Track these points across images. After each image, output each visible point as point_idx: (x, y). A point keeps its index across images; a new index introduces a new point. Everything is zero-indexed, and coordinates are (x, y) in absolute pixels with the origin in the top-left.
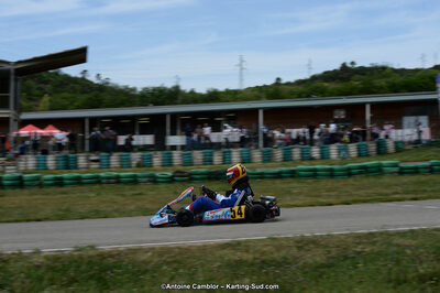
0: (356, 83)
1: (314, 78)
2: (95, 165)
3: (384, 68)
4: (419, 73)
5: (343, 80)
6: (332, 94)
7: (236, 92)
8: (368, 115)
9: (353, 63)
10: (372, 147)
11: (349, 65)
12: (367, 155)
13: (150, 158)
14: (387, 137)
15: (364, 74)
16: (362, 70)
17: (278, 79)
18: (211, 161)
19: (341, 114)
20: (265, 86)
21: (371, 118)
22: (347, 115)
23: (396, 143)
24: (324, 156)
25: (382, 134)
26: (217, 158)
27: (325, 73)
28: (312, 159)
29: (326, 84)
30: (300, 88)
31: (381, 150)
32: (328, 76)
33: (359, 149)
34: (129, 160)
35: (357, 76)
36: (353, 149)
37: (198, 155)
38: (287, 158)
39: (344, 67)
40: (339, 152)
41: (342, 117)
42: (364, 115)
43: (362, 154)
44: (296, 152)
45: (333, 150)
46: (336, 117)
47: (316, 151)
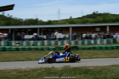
0: (101, 19)
1: (84, 17)
2: (18, 45)
3: (108, 14)
5: (94, 18)
6: (92, 23)
7: (57, 21)
9: (97, 12)
10: (111, 40)
12: (110, 43)
13: (37, 43)
14: (117, 37)
15: (100, 16)
16: (100, 15)
17: (71, 17)
18: (57, 44)
20: (67, 19)
21: (109, 31)
22: (100, 30)
24: (95, 43)
25: (115, 36)
26: (59, 43)
27: (88, 15)
28: (91, 44)
29: (88, 19)
30: (79, 20)
31: (115, 42)
33: (107, 41)
34: (29, 43)
35: (98, 17)
36: (105, 41)
37: (53, 42)
38: (83, 44)
39: (94, 13)
40: (101, 42)
41: (99, 30)
42: (106, 30)
43: (108, 43)
44: (86, 42)
45: (98, 41)
46: (97, 30)
47: (92, 42)
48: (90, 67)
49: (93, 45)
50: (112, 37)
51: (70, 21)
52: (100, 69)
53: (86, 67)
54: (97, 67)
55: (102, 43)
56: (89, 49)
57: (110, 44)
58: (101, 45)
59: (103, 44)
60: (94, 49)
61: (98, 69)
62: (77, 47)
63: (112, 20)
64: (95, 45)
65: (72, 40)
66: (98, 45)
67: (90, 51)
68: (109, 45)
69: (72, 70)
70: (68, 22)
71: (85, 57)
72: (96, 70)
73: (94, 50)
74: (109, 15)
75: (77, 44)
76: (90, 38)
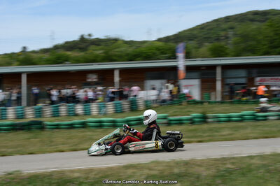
0: (99, 52)
1: (56, 47)
3: (116, 40)
4: (146, 45)
5: (82, 49)
6: (78, 61)
8: (117, 78)
9: (90, 35)
10: (126, 105)
11: (87, 37)
12: (122, 112)
15: (98, 45)
16: (98, 42)
17: (25, 48)
19: (93, 78)
20: (13, 54)
21: (120, 81)
22: (99, 78)
23: (146, 101)
24: (87, 113)
27: (67, 43)
28: (76, 115)
29: (69, 53)
30: (46, 56)
31: (134, 107)
32: (70, 46)
33: (116, 106)
35: (92, 47)
36: (110, 107)
38: (56, 114)
39: (82, 39)
40: (100, 109)
41: (95, 80)
42: (113, 79)
43: (118, 111)
44: (63, 109)
45: (94, 108)
46: (89, 80)
47: (79, 108)
48: (72, 171)
49: (80, 117)
51: (21, 57)
52: (97, 176)
53: (62, 172)
54: (91, 170)
55: (103, 111)
56: (71, 126)
57: (122, 115)
58: (100, 116)
59: (105, 115)
60: (83, 127)
61: (92, 175)
62: (40, 123)
63: (128, 55)
64: (84, 117)
65: (28, 105)
66: (94, 117)
67: (74, 132)
68: (120, 115)
69: (25, 183)
70: (17, 61)
71: (61, 147)
72: (87, 178)
73: (83, 130)
74: (119, 42)
75: (40, 117)
76: (73, 99)
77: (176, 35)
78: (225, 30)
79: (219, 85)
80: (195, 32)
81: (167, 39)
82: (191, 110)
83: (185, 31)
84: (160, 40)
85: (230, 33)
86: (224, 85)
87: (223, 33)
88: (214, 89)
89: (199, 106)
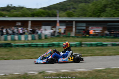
3: (23, 8)
6: (10, 16)
8: (30, 24)
9: (11, 5)
10: (36, 36)
15: (15, 9)
19: (19, 24)
22: (22, 24)
27: (1, 8)
31: (40, 38)
33: (32, 37)
35: (13, 10)
36: (30, 37)
39: (8, 6)
40: (25, 38)
42: (28, 25)
43: (33, 39)
45: (23, 37)
46: (17, 25)
47: (16, 37)
50: (37, 33)
77: (48, 7)
78: (69, 5)
79: (74, 29)
80: (57, 6)
81: (45, 8)
82: (65, 40)
83: (52, 5)
84: (41, 8)
85: (71, 7)
86: (76, 29)
87: (68, 7)
88: (72, 31)
89: (68, 38)
